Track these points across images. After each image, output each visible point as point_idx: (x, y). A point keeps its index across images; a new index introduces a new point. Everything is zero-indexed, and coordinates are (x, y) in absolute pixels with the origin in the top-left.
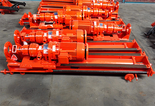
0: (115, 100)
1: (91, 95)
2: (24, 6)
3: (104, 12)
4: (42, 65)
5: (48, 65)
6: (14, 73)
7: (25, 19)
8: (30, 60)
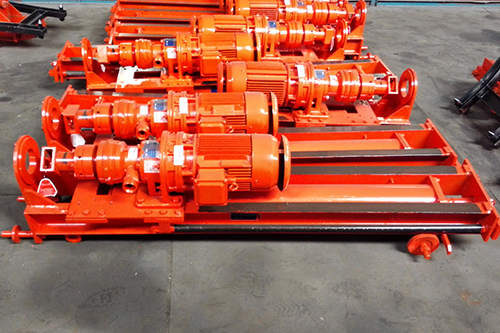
0: (383, 320)
1: (302, 308)
2: (62, 20)
3: (322, 33)
4: (140, 210)
5: (158, 210)
6: (44, 240)
7: (68, 59)
8: (98, 193)
